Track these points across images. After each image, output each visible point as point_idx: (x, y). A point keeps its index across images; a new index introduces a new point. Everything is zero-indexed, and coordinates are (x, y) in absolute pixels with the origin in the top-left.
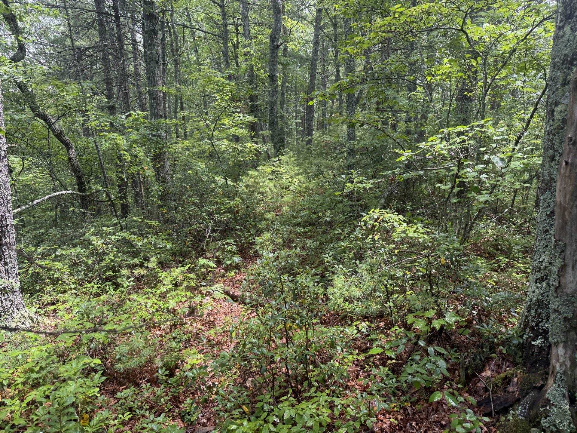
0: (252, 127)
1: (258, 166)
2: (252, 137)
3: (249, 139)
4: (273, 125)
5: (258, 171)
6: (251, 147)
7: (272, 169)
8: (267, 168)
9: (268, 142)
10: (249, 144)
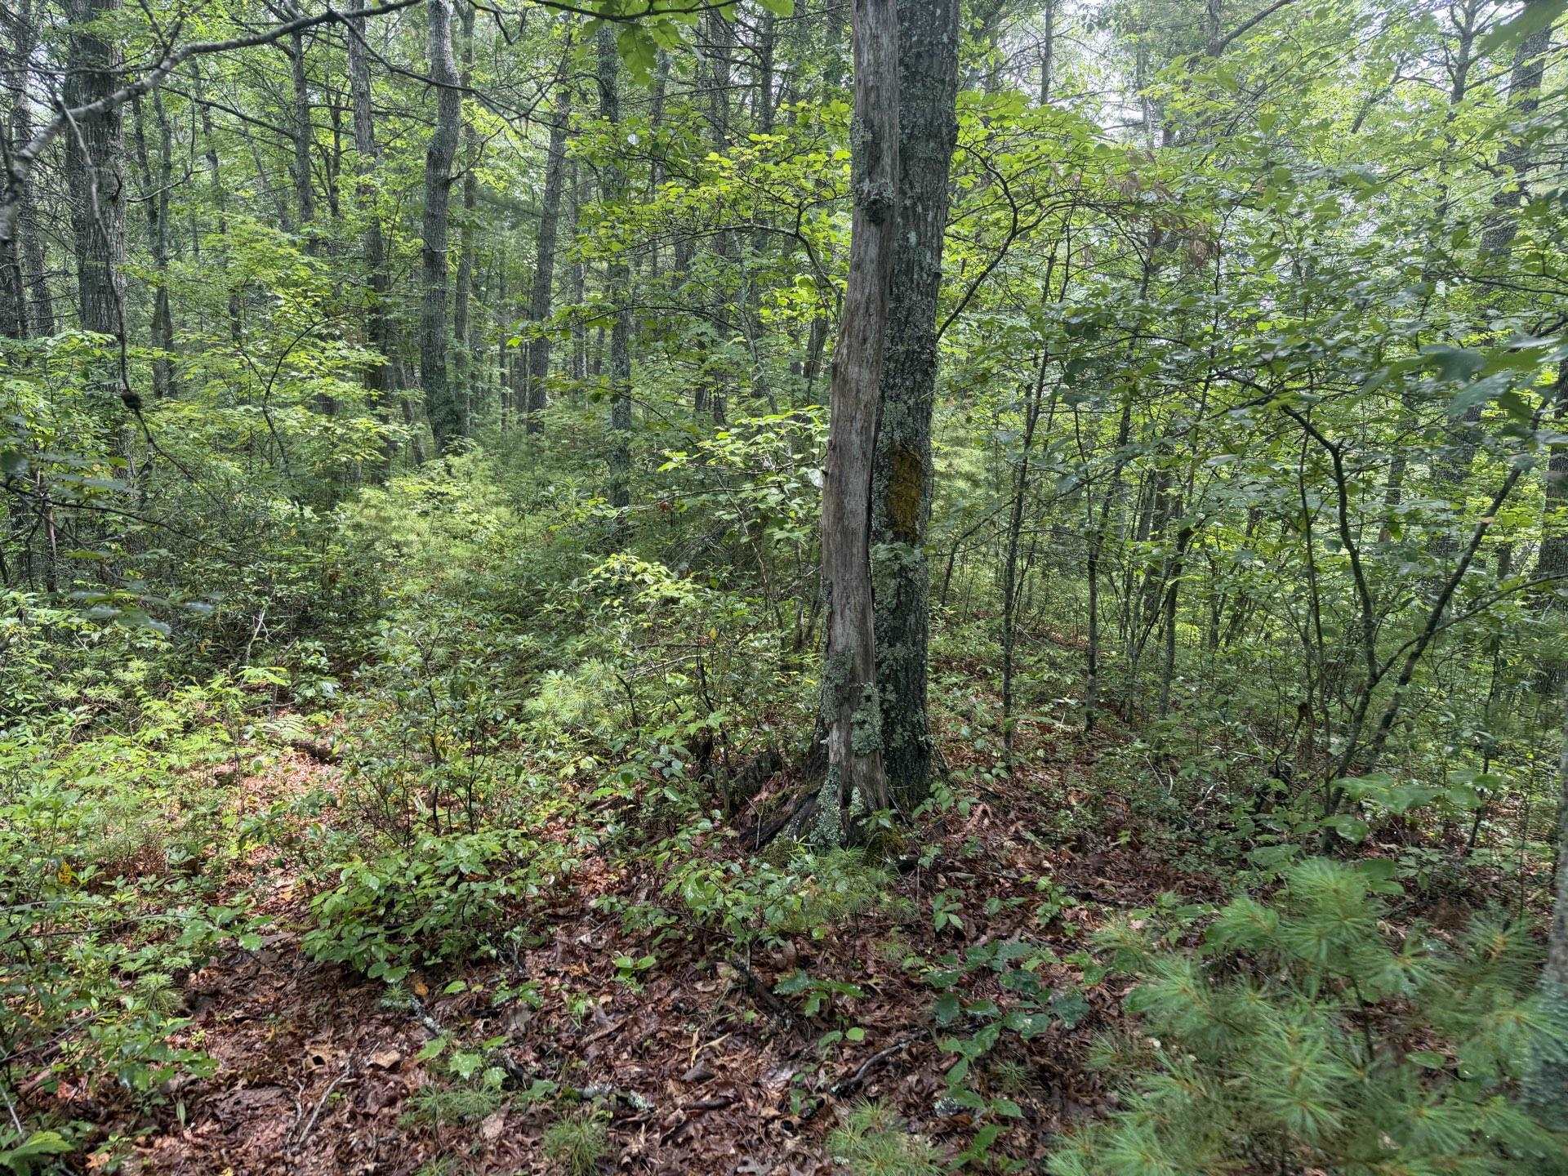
0: (373, 377)
1: (388, 477)
2: (372, 405)
3: (362, 407)
4: (432, 375)
5: (387, 490)
6: (369, 429)
7: (426, 488)
8: (411, 485)
9: (417, 418)
10: (364, 420)
